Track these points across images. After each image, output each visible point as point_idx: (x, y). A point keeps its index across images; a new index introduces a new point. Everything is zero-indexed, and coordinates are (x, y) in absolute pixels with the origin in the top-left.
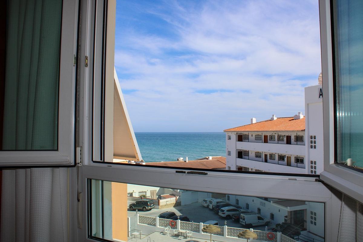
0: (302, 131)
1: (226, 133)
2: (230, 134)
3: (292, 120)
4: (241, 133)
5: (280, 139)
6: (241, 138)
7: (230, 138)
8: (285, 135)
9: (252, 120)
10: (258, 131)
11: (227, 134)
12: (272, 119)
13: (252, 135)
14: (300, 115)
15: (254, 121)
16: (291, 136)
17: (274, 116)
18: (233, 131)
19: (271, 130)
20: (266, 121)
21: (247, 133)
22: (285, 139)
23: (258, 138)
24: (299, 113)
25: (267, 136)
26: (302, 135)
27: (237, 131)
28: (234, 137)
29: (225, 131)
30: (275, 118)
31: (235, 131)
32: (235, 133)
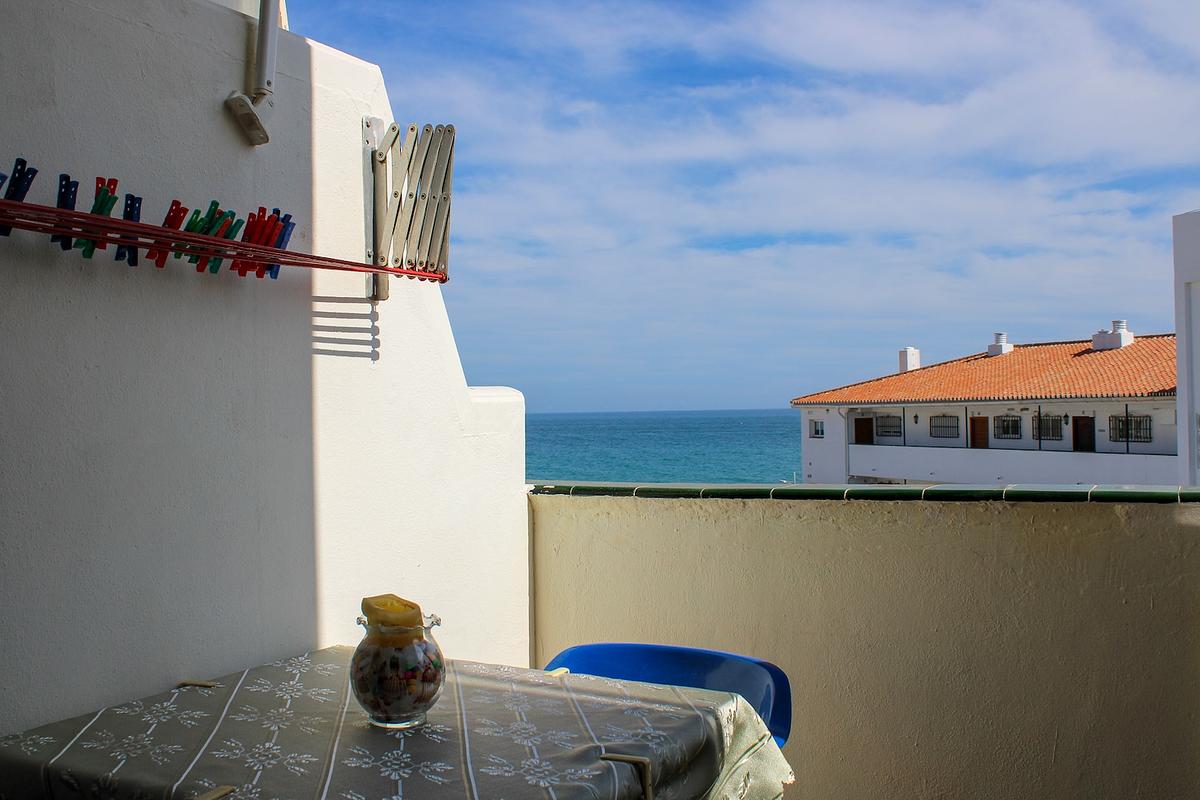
0: (1150, 394)
1: (804, 412)
2: (819, 414)
3: (1083, 353)
4: (869, 411)
5: (1047, 429)
6: (866, 429)
7: (818, 432)
8: (1066, 416)
9: (903, 355)
10: (949, 401)
11: (805, 417)
12: (993, 352)
13: (916, 417)
14: (1120, 331)
15: (914, 361)
16: (1093, 419)
17: (1004, 338)
18: (831, 403)
19: (1006, 394)
20: (968, 360)
21: (896, 411)
22: (1068, 430)
23: (942, 430)
24: (1117, 324)
25: (987, 418)
26: (1145, 413)
27: (852, 403)
28: (838, 427)
29: (797, 403)
30: (1007, 348)
31: (846, 403)
32: (844, 410)
